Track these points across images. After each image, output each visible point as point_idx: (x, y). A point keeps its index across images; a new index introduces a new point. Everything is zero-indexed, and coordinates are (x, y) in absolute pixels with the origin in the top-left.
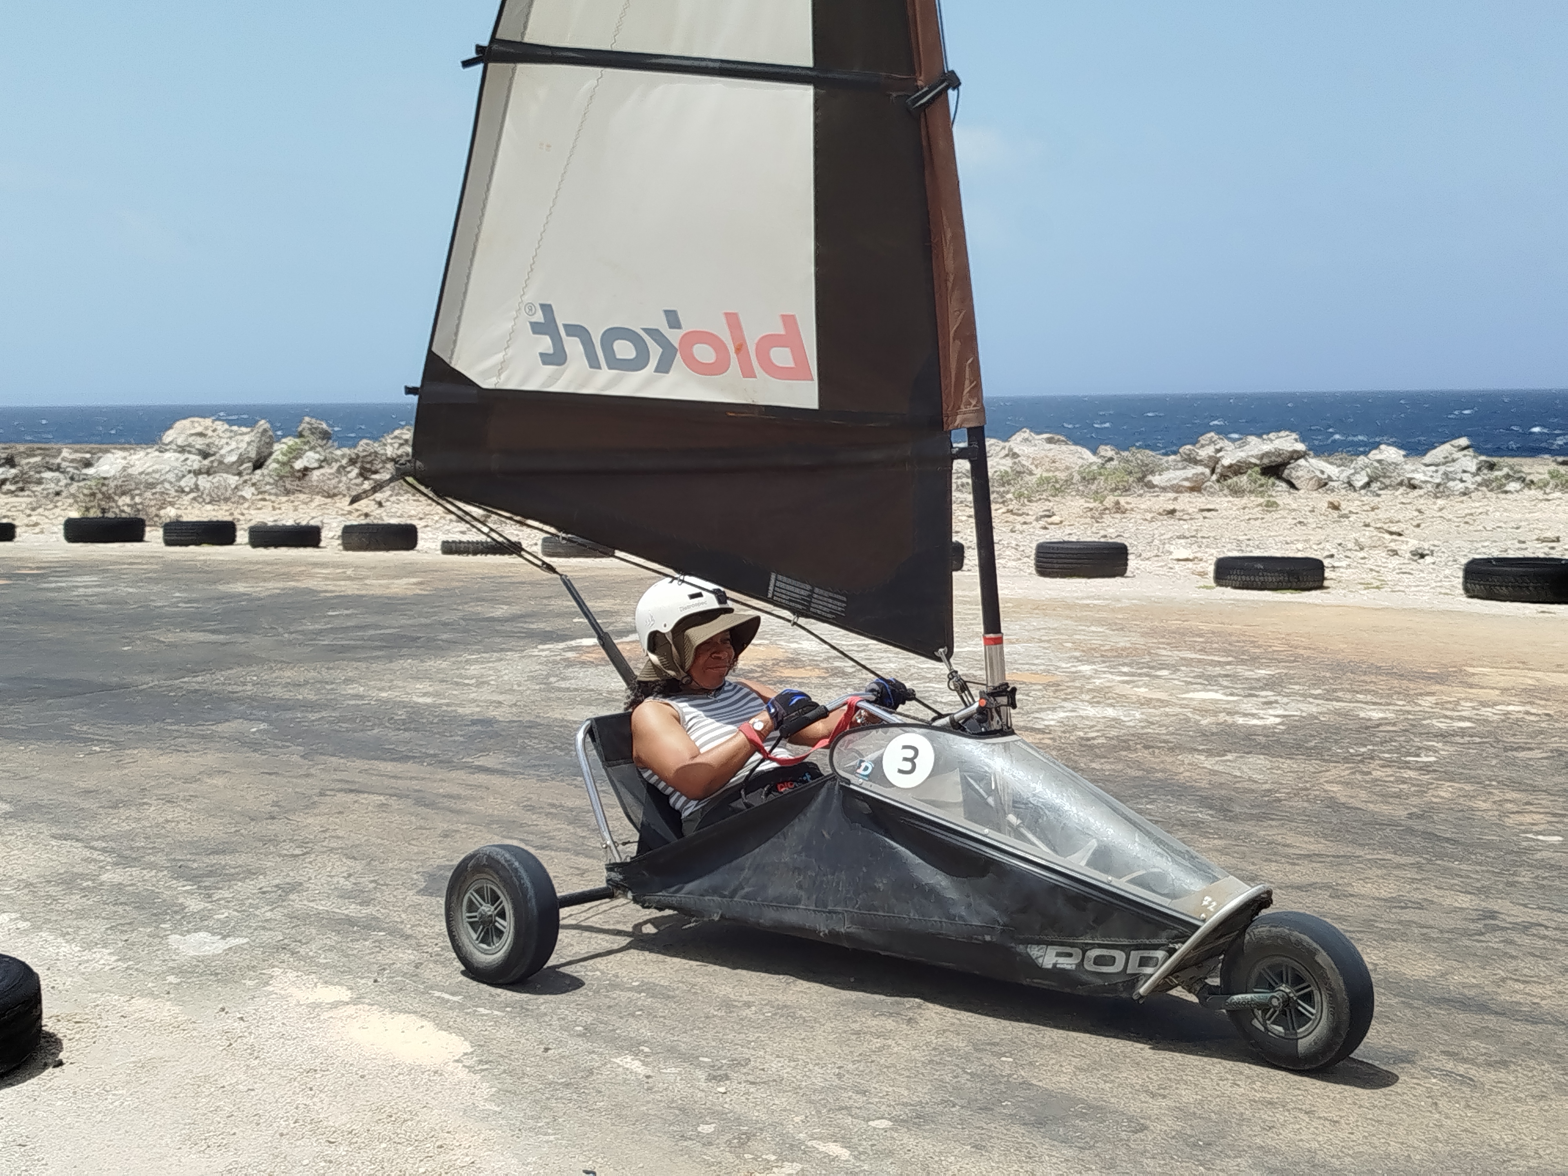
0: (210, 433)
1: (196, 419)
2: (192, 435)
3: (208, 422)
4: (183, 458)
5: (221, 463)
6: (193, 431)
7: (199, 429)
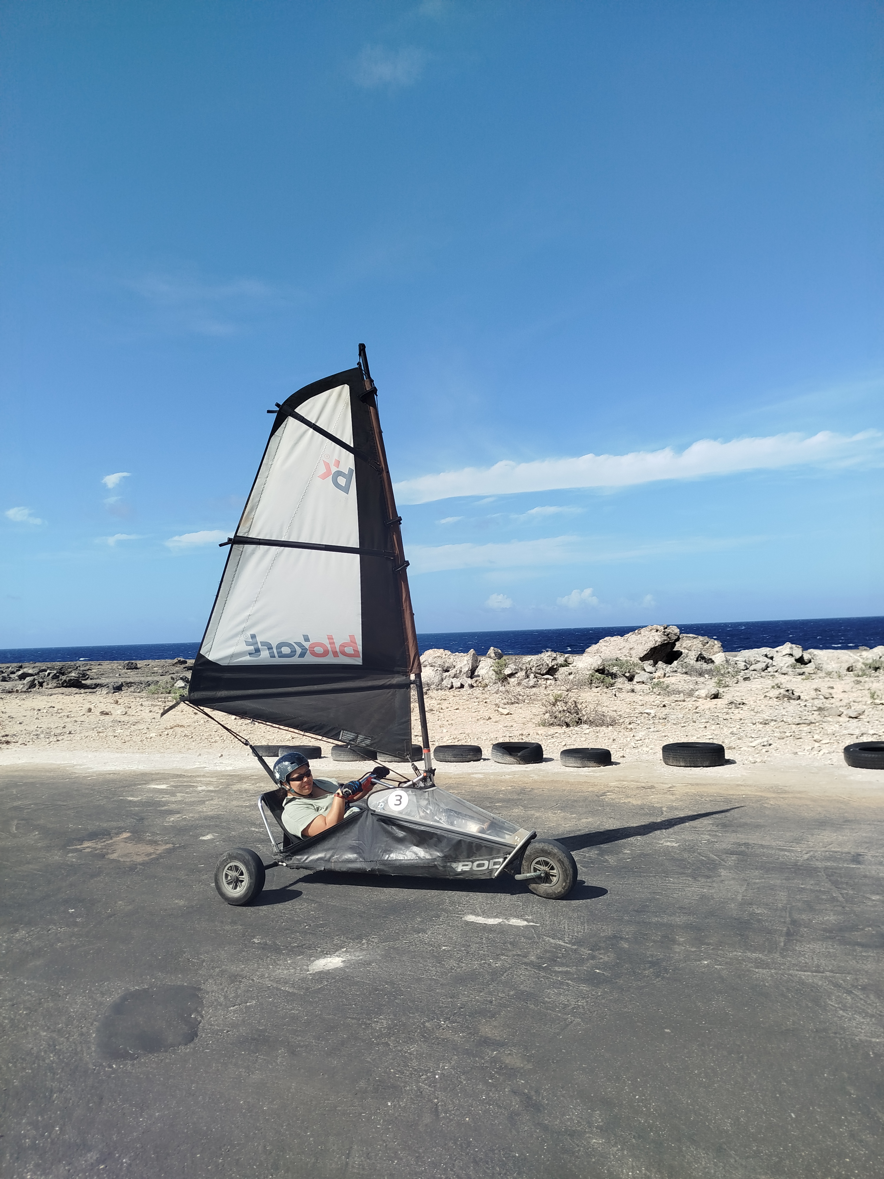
0: (444, 656)
1: (436, 649)
2: (436, 657)
3: (442, 650)
4: (435, 670)
5: (461, 671)
6: (436, 656)
7: (439, 654)
